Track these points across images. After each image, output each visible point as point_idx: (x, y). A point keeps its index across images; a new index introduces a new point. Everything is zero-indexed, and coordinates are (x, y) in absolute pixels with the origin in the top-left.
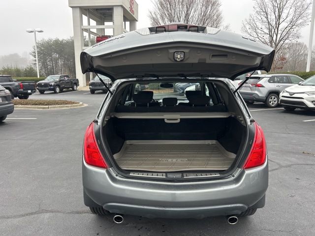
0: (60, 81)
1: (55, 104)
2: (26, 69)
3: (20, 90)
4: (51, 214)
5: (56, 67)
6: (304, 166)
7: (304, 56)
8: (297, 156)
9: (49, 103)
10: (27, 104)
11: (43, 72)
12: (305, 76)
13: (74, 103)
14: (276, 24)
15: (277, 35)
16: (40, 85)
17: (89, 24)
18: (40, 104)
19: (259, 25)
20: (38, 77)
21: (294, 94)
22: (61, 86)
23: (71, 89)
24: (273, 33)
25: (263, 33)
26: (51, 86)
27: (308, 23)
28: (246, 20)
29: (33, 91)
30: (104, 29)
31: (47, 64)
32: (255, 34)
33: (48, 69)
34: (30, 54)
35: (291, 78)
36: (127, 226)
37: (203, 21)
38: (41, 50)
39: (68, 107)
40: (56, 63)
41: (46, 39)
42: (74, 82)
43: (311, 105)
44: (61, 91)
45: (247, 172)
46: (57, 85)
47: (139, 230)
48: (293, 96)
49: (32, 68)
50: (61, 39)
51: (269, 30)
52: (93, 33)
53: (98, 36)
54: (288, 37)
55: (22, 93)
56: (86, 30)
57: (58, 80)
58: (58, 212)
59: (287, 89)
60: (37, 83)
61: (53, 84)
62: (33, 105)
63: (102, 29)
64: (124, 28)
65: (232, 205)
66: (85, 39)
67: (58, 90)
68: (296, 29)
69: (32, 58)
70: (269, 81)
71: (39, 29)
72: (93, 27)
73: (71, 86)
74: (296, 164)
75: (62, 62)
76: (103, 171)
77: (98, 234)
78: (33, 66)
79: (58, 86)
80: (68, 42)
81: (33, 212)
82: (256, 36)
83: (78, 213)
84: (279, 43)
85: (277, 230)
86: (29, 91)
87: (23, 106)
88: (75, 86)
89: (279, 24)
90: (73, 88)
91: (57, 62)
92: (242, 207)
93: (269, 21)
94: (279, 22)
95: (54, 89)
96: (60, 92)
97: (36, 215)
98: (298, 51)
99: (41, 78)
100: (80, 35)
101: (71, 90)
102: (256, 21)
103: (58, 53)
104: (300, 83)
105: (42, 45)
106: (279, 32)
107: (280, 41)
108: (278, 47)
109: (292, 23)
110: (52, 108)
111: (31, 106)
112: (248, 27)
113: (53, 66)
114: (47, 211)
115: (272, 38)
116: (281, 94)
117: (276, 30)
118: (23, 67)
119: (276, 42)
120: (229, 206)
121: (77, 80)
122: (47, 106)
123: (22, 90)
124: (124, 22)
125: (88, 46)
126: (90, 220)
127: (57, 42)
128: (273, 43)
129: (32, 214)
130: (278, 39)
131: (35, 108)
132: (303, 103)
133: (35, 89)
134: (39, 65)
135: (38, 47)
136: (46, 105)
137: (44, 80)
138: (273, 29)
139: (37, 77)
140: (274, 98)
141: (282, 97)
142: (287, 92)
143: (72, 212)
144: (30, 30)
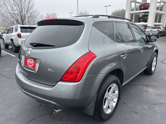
52: (138, 3)
56: (134, 1)
105: (115, 13)
125: (134, 11)
144: (105, 5)
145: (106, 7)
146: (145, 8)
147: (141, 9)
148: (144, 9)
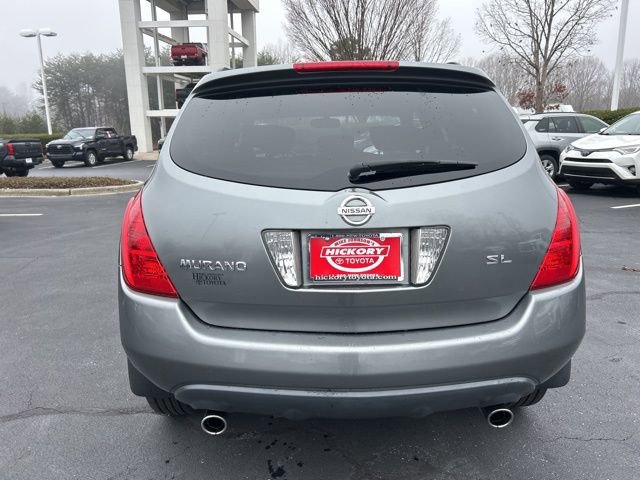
0: (96, 140)
1: (83, 186)
2: (24, 119)
3: (7, 157)
4: (57, 418)
5: (89, 113)
6: (629, 295)
7: (600, 87)
8: (610, 275)
9: (70, 184)
10: (22, 186)
11: (61, 124)
12: (611, 118)
13: (124, 182)
14: (546, 15)
15: (547, 39)
16: (53, 149)
17: (155, 17)
18: (52, 185)
19: (512, 16)
20: (50, 133)
21: (591, 152)
22: (100, 152)
23: (121, 157)
24: (539, 33)
25: (519, 33)
26: (78, 150)
27: (611, 12)
28: (485, 7)
29: (38, 161)
30: (187, 28)
31: (70, 109)
32: (504, 36)
33: (72, 118)
34: (33, 87)
35: (583, 122)
36: (237, 438)
37: (396, 7)
38: (57, 78)
39: (112, 190)
40: (90, 106)
41: (66, 55)
42: (126, 142)
43: (626, 175)
44: (100, 162)
45: (536, 297)
46: (89, 149)
47: (268, 447)
48: (588, 157)
49: (39, 117)
50: (96, 54)
51: (533, 27)
52: (164, 38)
53: (175, 44)
54: (570, 43)
55: (11, 164)
56: (149, 31)
57: (91, 137)
58: (74, 411)
59: (575, 144)
60: (47, 145)
61: (81, 146)
62: (35, 187)
63: (183, 28)
64: (230, 26)
65: (502, 381)
66: (149, 53)
67: (92, 159)
68: (586, 25)
69: (37, 95)
70: (538, 129)
71: (48, 30)
72: (164, 25)
73: (120, 151)
74: (611, 293)
75: (102, 104)
76: (173, 305)
77: (168, 462)
78: (39, 113)
79: (92, 149)
80: (111, 60)
81: (13, 412)
82: (506, 41)
83: (122, 413)
84: (551, 56)
85: (593, 436)
86: (29, 161)
87: (14, 190)
88: (130, 151)
89: (552, 16)
90: (125, 155)
91: (91, 104)
92: (524, 383)
93: (532, 8)
94: (552, 11)
95: (84, 158)
96: (96, 164)
97: (19, 421)
98: (587, 75)
99: (56, 135)
100: (135, 41)
101: (121, 160)
102: (504, 8)
103: (92, 85)
104: (602, 130)
105: (58, 67)
106: (553, 32)
107: (554, 51)
108: (550, 64)
109: (578, 14)
110: (77, 194)
111: (31, 190)
112: (488, 21)
113: (82, 112)
114: (47, 411)
115: (539, 44)
116: (564, 155)
117: (546, 28)
118: (18, 114)
119: (546, 52)
120: (495, 382)
121: (134, 138)
122: (67, 190)
123: (12, 157)
124: (229, 15)
125: (155, 65)
126: (149, 429)
127: (88, 60)
128: (540, 56)
129: (10, 417)
130: (550, 48)
131: (40, 193)
132: (610, 172)
133: (41, 156)
134: (52, 110)
135: (47, 71)
136: (64, 187)
137: (61, 137)
138: (539, 26)
139: (47, 131)
140: (548, 165)
141: (567, 159)
142: (576, 149)
143: (109, 412)
144: (29, 31)
145: (36, 38)
146: (192, 59)
147: (179, 63)
148: (188, 63)
